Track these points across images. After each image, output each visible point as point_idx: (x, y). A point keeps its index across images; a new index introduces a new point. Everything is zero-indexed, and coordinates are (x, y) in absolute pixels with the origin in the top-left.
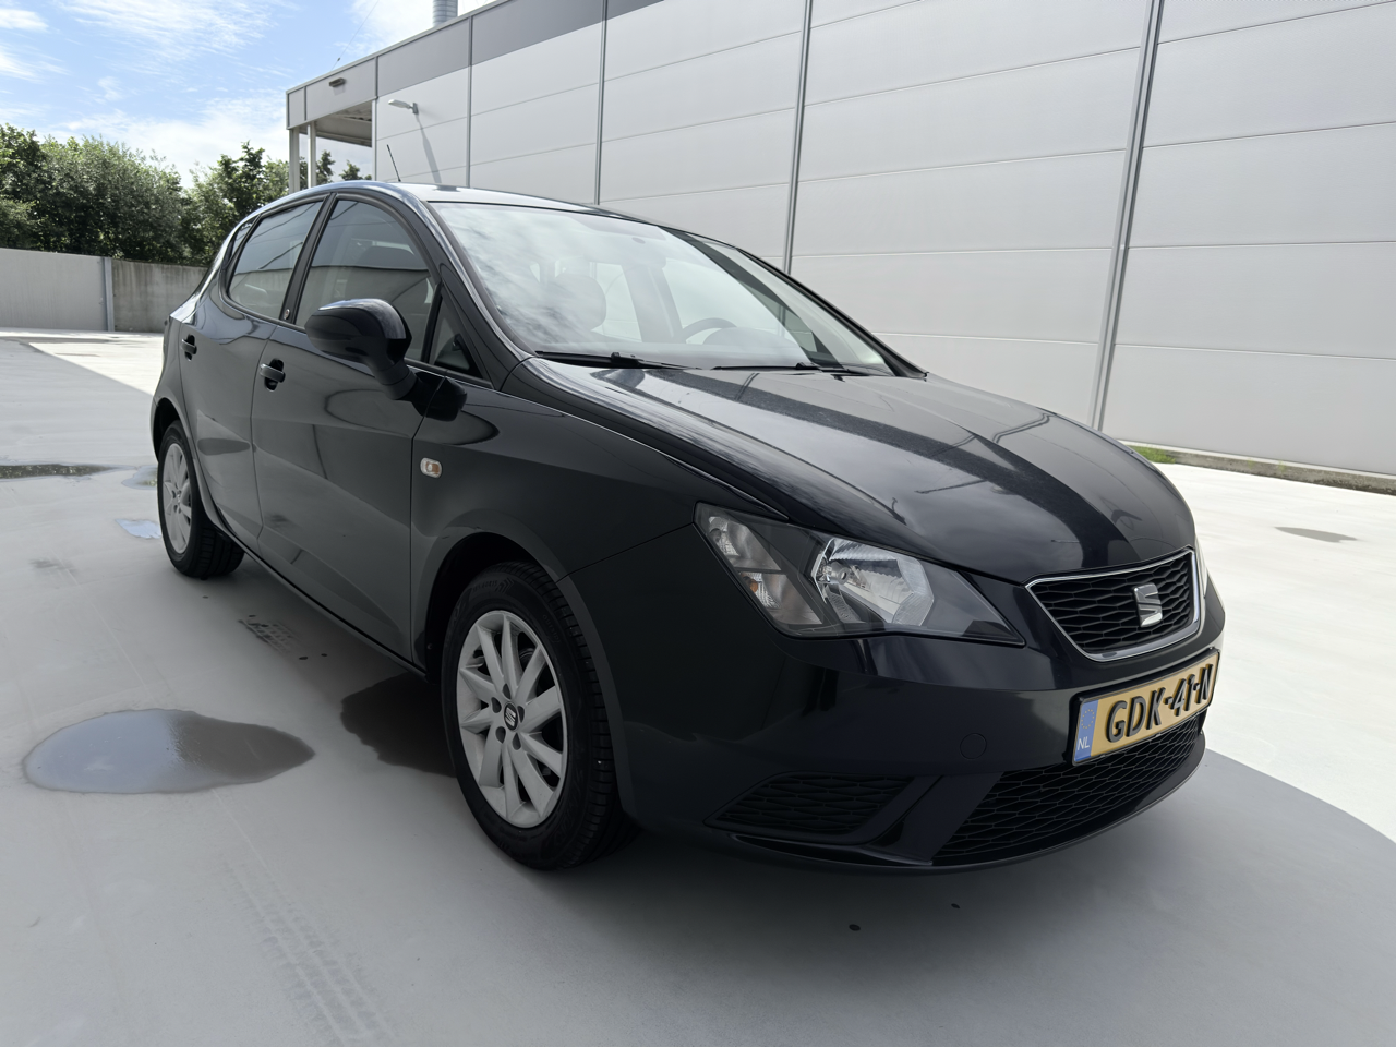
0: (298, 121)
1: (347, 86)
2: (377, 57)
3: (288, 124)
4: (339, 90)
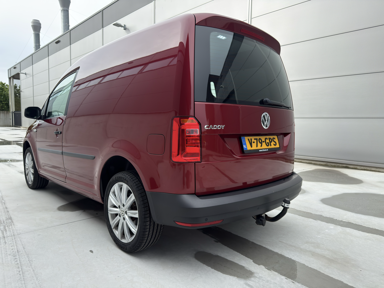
3: (8, 77)
4: (15, 69)
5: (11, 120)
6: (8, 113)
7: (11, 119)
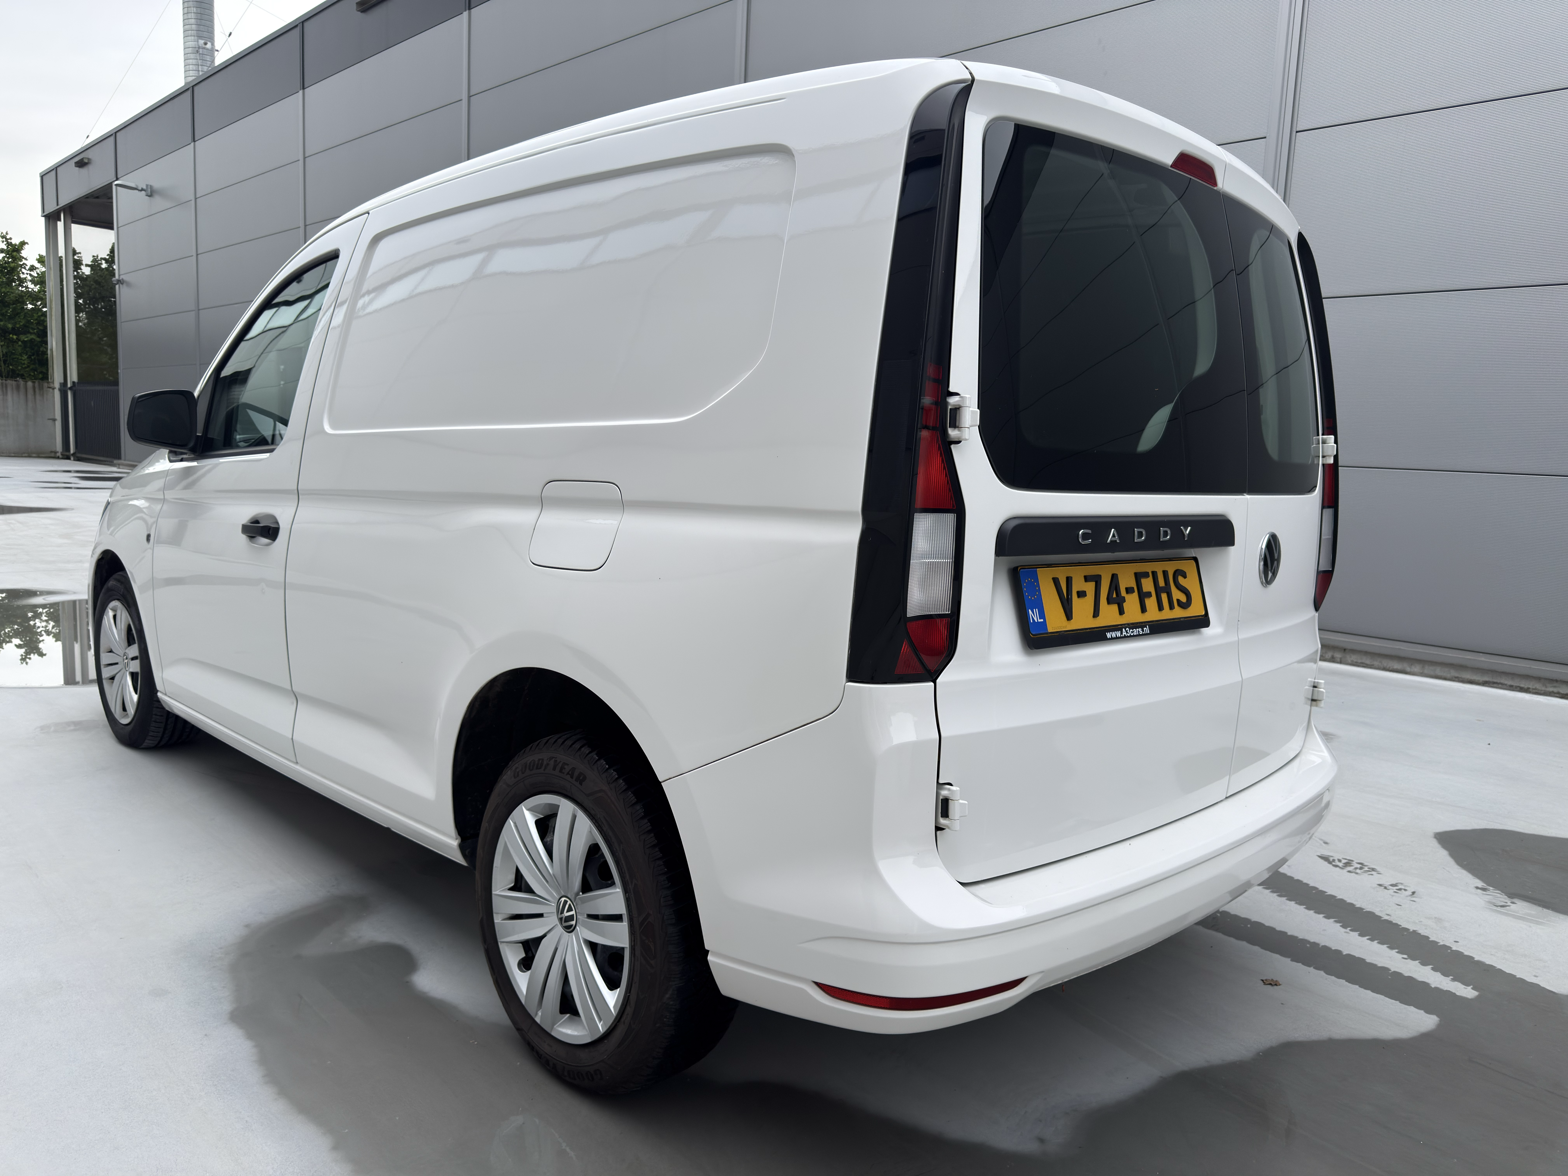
0: (51, 207)
1: (90, 167)
2: (114, 134)
3: (43, 211)
4: (84, 171)
5: (59, 424)
6: (41, 388)
7: (54, 420)
